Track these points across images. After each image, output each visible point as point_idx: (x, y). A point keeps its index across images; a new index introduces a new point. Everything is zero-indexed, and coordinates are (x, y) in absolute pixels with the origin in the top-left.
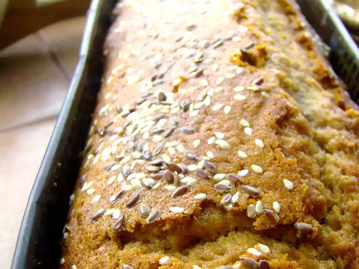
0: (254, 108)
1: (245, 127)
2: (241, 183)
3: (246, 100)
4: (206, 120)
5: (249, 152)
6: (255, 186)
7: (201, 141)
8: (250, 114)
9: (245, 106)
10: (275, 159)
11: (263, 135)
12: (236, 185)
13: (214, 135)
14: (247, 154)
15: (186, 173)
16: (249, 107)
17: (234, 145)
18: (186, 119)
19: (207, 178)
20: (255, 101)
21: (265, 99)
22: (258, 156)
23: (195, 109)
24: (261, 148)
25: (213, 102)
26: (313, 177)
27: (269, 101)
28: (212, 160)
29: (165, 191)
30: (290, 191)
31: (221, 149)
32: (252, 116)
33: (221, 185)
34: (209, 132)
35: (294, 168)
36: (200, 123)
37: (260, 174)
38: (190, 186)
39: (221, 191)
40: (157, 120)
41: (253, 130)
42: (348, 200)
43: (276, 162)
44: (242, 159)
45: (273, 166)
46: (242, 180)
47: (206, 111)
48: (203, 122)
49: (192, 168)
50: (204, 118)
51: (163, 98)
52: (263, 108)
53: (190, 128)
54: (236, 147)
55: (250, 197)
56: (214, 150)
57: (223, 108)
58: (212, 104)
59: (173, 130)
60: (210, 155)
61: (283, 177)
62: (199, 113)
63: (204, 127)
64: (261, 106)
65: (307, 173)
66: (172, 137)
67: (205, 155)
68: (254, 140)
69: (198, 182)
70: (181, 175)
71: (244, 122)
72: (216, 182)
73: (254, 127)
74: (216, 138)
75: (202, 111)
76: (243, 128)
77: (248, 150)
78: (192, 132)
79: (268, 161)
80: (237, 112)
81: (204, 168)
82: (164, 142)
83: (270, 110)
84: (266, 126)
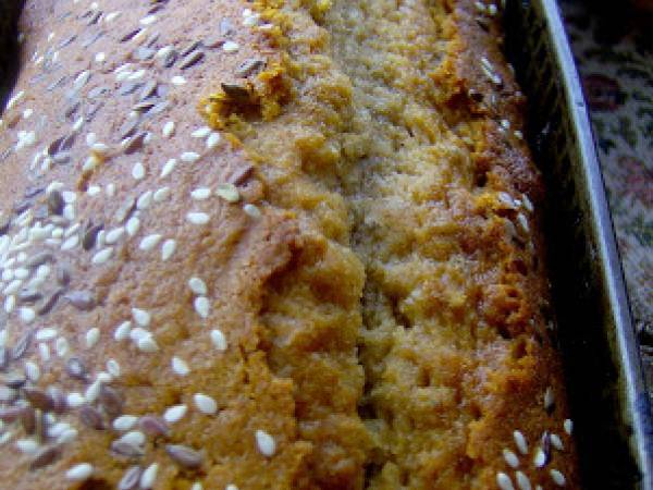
0: (222, 246)
1: (197, 295)
2: (168, 441)
3: (209, 225)
4: (122, 275)
5: (195, 360)
6: (196, 447)
7: (102, 332)
8: (214, 260)
9: (205, 241)
10: (246, 381)
11: (229, 319)
12: (156, 446)
13: (130, 317)
14: (190, 366)
15: (62, 409)
16: (212, 244)
17: (166, 343)
18: (85, 269)
19: (99, 428)
20: (227, 229)
21: (249, 222)
22: (212, 370)
23: (106, 245)
24: (220, 352)
25: (145, 225)
26: (335, 411)
27: (259, 226)
28: (114, 383)
29: (18, 452)
30: (269, 459)
31: (138, 352)
32: (217, 267)
33: (125, 446)
34: (122, 306)
35: (282, 405)
36: (109, 281)
37: (210, 416)
38: (63, 446)
39: (123, 459)
40: (34, 267)
41: (212, 304)
42: (420, 450)
43: (247, 387)
44: (178, 378)
45: (240, 396)
46: (169, 433)
47: (127, 252)
48: (115, 280)
49: (75, 399)
50: (120, 269)
51: (57, 206)
52: (241, 246)
53: (86, 296)
54: (169, 348)
55: (181, 475)
56: (124, 354)
57: (159, 245)
58: (141, 233)
59: (55, 298)
60: (114, 369)
61: (257, 426)
62: (112, 256)
63: (115, 293)
64: (236, 241)
65: (321, 404)
66: (52, 315)
67: (105, 369)
68: (210, 329)
69: (79, 437)
70: (50, 417)
71: (196, 284)
72: (117, 435)
73: (217, 295)
74: (134, 325)
75: (119, 249)
76: (193, 297)
77: (194, 354)
78: (90, 306)
79: (231, 383)
80: (187, 256)
81: (96, 402)
82: (34, 326)
83: (253, 253)
84: (240, 294)
